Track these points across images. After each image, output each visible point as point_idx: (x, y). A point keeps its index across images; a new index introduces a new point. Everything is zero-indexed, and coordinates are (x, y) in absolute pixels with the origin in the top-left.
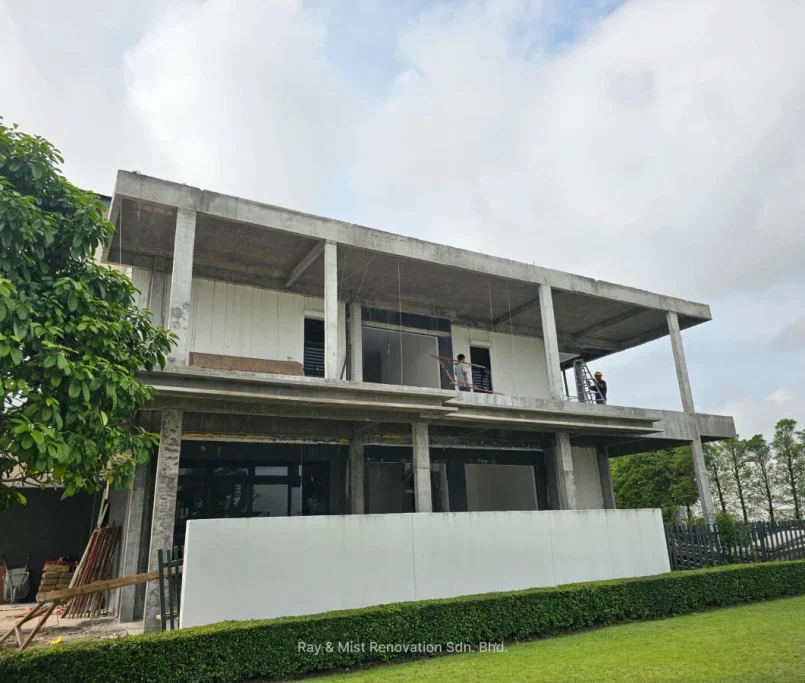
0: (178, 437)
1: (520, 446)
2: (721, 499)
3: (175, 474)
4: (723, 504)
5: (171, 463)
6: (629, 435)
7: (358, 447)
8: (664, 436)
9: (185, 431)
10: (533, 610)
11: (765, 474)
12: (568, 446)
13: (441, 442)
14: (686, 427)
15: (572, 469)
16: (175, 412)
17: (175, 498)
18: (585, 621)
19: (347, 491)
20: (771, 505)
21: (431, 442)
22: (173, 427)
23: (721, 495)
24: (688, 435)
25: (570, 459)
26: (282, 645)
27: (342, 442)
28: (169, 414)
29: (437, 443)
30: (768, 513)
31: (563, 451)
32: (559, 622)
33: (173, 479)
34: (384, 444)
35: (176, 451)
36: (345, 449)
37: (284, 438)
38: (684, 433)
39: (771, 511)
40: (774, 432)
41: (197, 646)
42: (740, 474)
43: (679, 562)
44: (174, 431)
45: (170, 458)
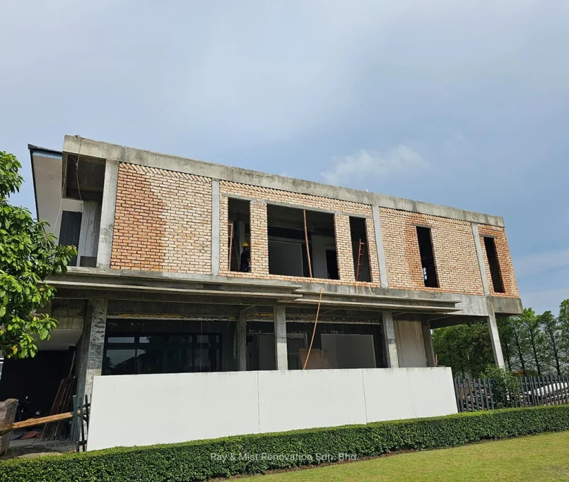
0: (104, 317)
1: (363, 321)
2: (521, 359)
3: (101, 343)
4: (523, 362)
5: (99, 335)
6: (438, 313)
7: (243, 323)
8: (466, 313)
9: (109, 313)
10: (342, 440)
11: (553, 340)
12: (391, 320)
13: (304, 319)
14: (483, 306)
15: (394, 338)
16: (103, 300)
17: (102, 360)
18: (384, 449)
19: (235, 354)
20: (558, 364)
21: (287, 319)
22: (101, 311)
23: (521, 355)
24: (484, 313)
25: (393, 330)
26: (152, 464)
27: (231, 319)
28: (98, 302)
29: (300, 319)
30: (555, 369)
31: (387, 325)
32: (363, 450)
33: (100, 347)
34: (261, 320)
35: (103, 327)
36: (233, 324)
37: (189, 317)
38: (482, 311)
39: (558, 367)
40: (559, 309)
41: (90, 464)
42: (535, 340)
43: (465, 406)
44: (101, 313)
45: (98, 332)
